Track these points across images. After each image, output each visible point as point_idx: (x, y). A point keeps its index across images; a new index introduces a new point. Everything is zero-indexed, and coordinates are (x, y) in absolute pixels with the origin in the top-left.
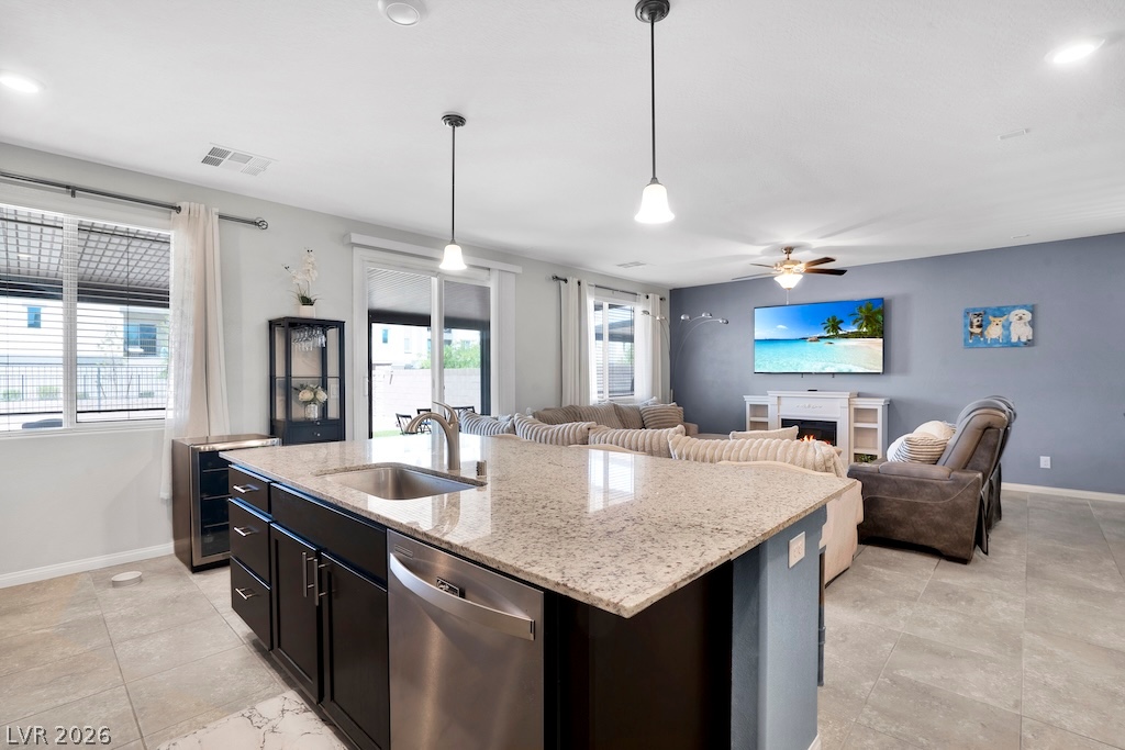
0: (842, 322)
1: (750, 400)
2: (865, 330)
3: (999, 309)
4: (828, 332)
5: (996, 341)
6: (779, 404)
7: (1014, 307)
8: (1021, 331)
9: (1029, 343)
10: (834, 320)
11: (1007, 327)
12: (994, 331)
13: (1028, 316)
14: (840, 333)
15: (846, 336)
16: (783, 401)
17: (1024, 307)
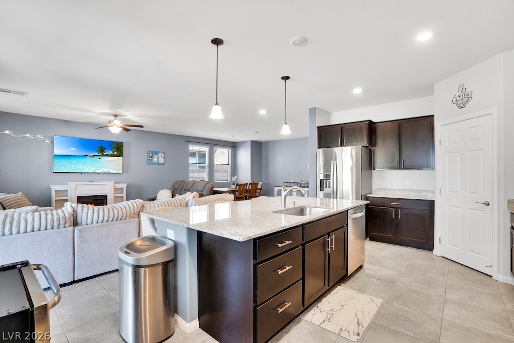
0: (105, 149)
1: (54, 188)
2: (116, 153)
3: (156, 152)
4: (99, 153)
5: (155, 162)
6: (76, 189)
7: (160, 152)
8: (162, 160)
9: (163, 164)
10: (102, 148)
11: (158, 158)
12: (155, 159)
13: (163, 156)
14: (105, 154)
15: (107, 155)
16: (78, 187)
17: (162, 152)
